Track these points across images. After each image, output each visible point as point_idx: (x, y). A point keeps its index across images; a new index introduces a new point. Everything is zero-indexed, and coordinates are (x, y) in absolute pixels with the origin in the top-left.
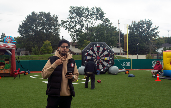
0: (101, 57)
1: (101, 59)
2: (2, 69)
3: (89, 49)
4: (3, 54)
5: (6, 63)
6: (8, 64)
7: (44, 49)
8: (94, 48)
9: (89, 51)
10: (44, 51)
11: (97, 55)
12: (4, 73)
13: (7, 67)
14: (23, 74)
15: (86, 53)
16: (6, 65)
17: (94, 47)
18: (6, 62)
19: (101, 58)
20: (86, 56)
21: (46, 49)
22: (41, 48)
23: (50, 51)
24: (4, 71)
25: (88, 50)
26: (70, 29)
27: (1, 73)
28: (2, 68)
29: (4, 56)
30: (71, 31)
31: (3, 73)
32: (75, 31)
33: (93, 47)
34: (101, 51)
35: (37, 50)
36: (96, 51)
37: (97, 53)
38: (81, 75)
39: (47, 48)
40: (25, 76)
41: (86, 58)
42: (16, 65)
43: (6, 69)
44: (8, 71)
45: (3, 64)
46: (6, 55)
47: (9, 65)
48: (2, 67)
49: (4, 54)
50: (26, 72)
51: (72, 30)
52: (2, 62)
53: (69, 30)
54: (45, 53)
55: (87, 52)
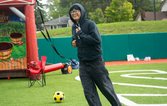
2: (5, 60)
4: (6, 21)
5: (15, 45)
6: (21, 47)
7: (113, 11)
10: (114, 14)
12: (10, 69)
13: (18, 53)
14: (60, 71)
16: (15, 47)
18: (14, 41)
21: (119, 10)
22: (108, 8)
24: (10, 64)
27: (4, 69)
28: (5, 58)
29: (9, 25)
31: (7, 69)
35: (101, 16)
39: (120, 8)
40: (65, 75)
42: (37, 48)
43: (14, 60)
44: (19, 64)
45: (7, 46)
46: (14, 23)
47: (23, 48)
48: (6, 53)
49: (9, 19)
50: (66, 66)
52: (5, 41)
54: (117, 20)
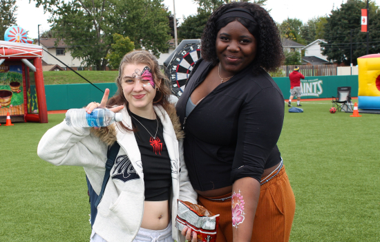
2: (6, 106)
3: (181, 57)
4: (6, 71)
5: (14, 92)
6: (19, 94)
8: (191, 54)
9: (181, 59)
12: (11, 114)
13: (17, 100)
15: (175, 67)
16: (14, 95)
17: (191, 51)
18: (13, 89)
20: (175, 72)
24: (10, 110)
25: (178, 59)
26: (48, 4)
28: (6, 104)
29: (8, 75)
30: (50, 11)
32: (60, 9)
33: (188, 50)
41: (176, 76)
43: (13, 106)
44: (18, 110)
45: (8, 94)
46: (13, 73)
47: (21, 95)
48: (6, 100)
49: (9, 69)
51: (54, 8)
52: (5, 89)
53: (45, 7)
55: (177, 63)
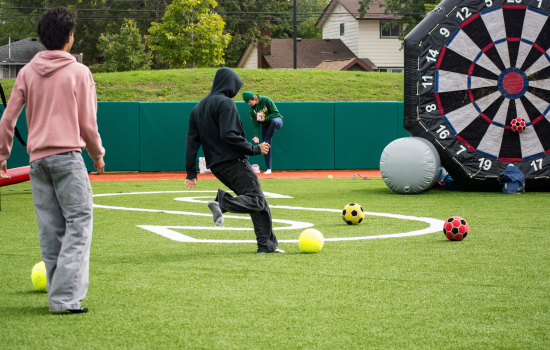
0: (531, 78)
1: (531, 89)
3: (454, 26)
7: (170, 37)
8: (485, 17)
9: (454, 33)
10: (171, 45)
11: (507, 65)
15: (434, 53)
17: (486, 10)
19: (532, 84)
20: (432, 70)
21: (187, 34)
22: (155, 27)
23: (212, 46)
25: (445, 32)
33: (478, 7)
34: (533, 40)
35: (135, 47)
36: (502, 34)
37: (503, 50)
38: (401, 192)
39: (190, 28)
41: (435, 81)
54: (178, 63)
55: (442, 43)
